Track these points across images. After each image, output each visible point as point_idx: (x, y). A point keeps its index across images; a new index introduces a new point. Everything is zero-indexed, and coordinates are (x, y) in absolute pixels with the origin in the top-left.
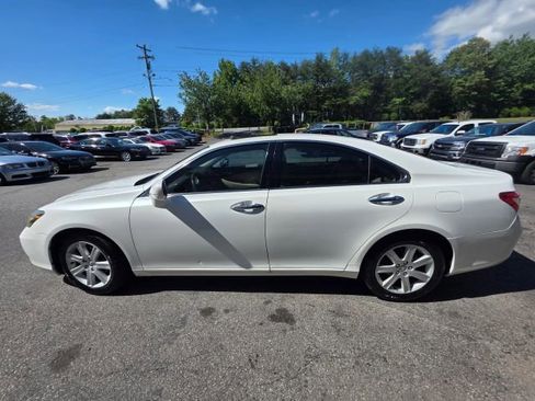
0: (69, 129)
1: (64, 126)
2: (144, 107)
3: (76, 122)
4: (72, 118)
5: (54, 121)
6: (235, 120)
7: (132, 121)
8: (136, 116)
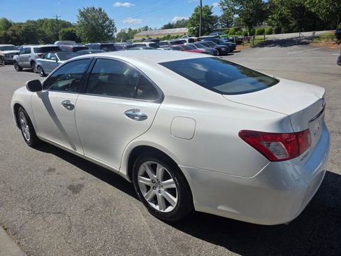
0: (141, 39)
1: (140, 36)
2: (198, 16)
3: (148, 32)
4: (146, 29)
5: (135, 32)
6: (293, 23)
7: (185, 30)
8: (189, 24)
